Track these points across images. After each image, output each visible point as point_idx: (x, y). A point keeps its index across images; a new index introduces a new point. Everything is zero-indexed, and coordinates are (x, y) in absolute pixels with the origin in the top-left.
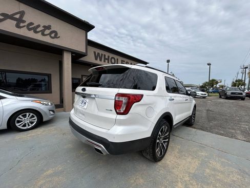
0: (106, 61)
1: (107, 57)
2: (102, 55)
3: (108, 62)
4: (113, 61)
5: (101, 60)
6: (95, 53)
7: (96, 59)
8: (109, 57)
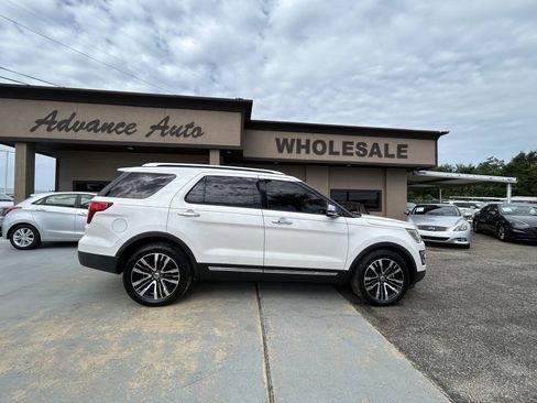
0: (303, 151)
1: (303, 143)
2: (293, 140)
3: (308, 152)
4: (319, 147)
5: (290, 151)
6: (278, 140)
7: (281, 150)
8: (308, 142)
